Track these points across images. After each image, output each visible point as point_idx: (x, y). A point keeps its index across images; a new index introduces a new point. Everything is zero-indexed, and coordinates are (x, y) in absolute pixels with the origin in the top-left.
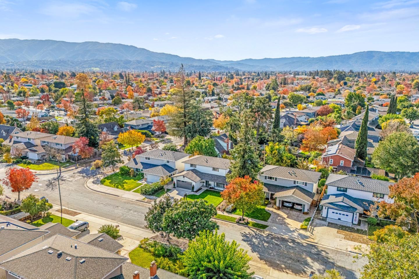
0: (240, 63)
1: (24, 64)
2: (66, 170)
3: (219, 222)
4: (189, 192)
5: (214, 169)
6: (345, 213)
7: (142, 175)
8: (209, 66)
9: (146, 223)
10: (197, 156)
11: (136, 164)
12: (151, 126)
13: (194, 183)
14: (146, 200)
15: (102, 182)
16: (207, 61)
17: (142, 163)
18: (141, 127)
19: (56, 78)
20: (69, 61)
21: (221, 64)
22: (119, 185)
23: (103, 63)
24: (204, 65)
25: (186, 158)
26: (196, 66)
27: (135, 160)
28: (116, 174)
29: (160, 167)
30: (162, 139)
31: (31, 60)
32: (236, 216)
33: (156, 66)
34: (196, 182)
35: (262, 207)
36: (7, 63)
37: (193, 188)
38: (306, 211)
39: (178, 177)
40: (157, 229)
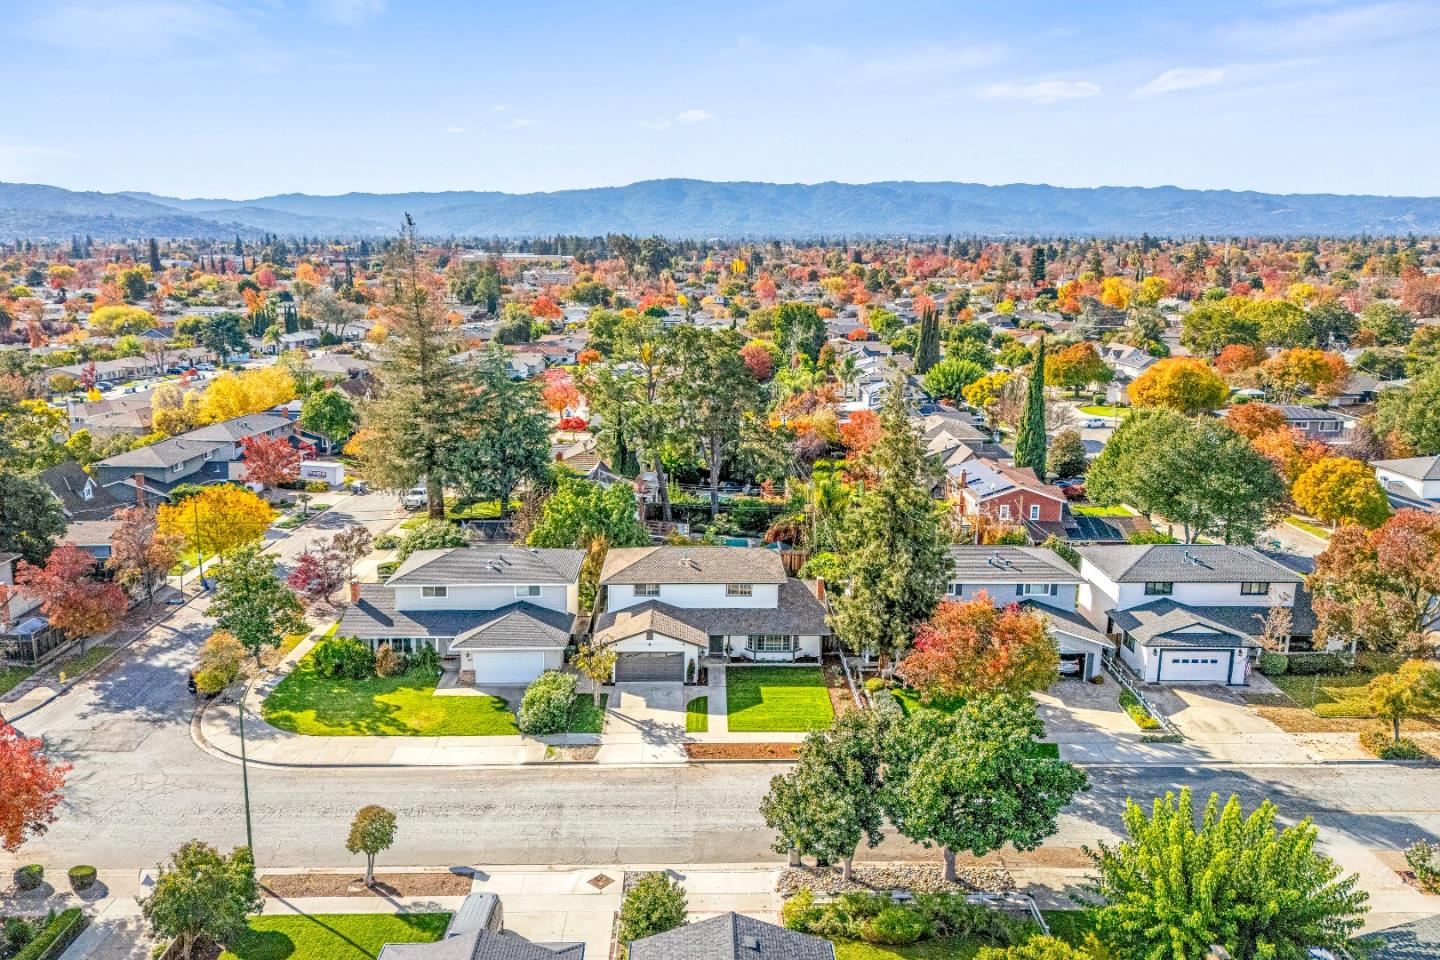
0: (262, 209)
4: (681, 690)
5: (734, 589)
6: (1212, 654)
11: (386, 620)
13: (692, 654)
15: (281, 726)
17: (415, 615)
21: (186, 211)
24: (117, 214)
26: (83, 219)
37: (692, 670)
38: (1097, 672)
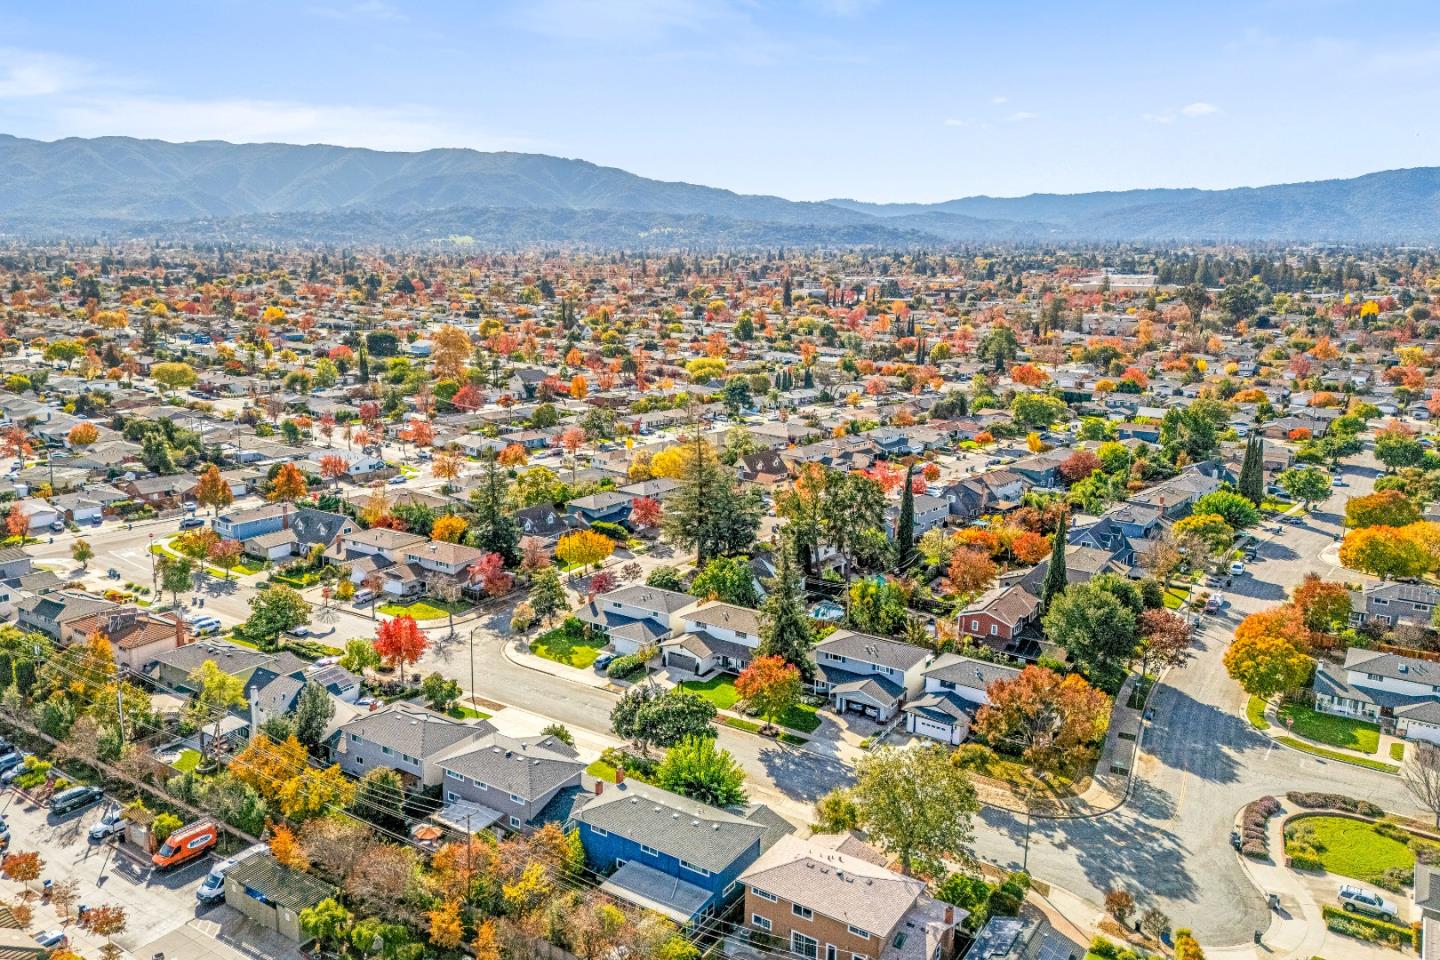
1: (243, 226)
2: (460, 619)
3: (720, 728)
4: (689, 676)
5: (738, 634)
6: (942, 725)
7: (607, 638)
8: (832, 224)
9: (611, 725)
10: (713, 604)
11: (595, 613)
12: (629, 510)
13: (698, 660)
14: (613, 687)
15: (533, 649)
16: (828, 207)
17: (607, 614)
18: (605, 512)
19: (356, 298)
20: (379, 213)
22: (565, 656)
23: (485, 222)
24: (818, 224)
25: (692, 608)
26: (790, 229)
27: (592, 604)
28: (556, 633)
29: (640, 624)
30: (650, 544)
31: (264, 211)
32: (761, 722)
33: (655, 230)
34: (704, 658)
35: (811, 709)
36: (191, 222)
37: (697, 668)
38: (882, 718)
39: (671, 646)
40: (628, 734)
